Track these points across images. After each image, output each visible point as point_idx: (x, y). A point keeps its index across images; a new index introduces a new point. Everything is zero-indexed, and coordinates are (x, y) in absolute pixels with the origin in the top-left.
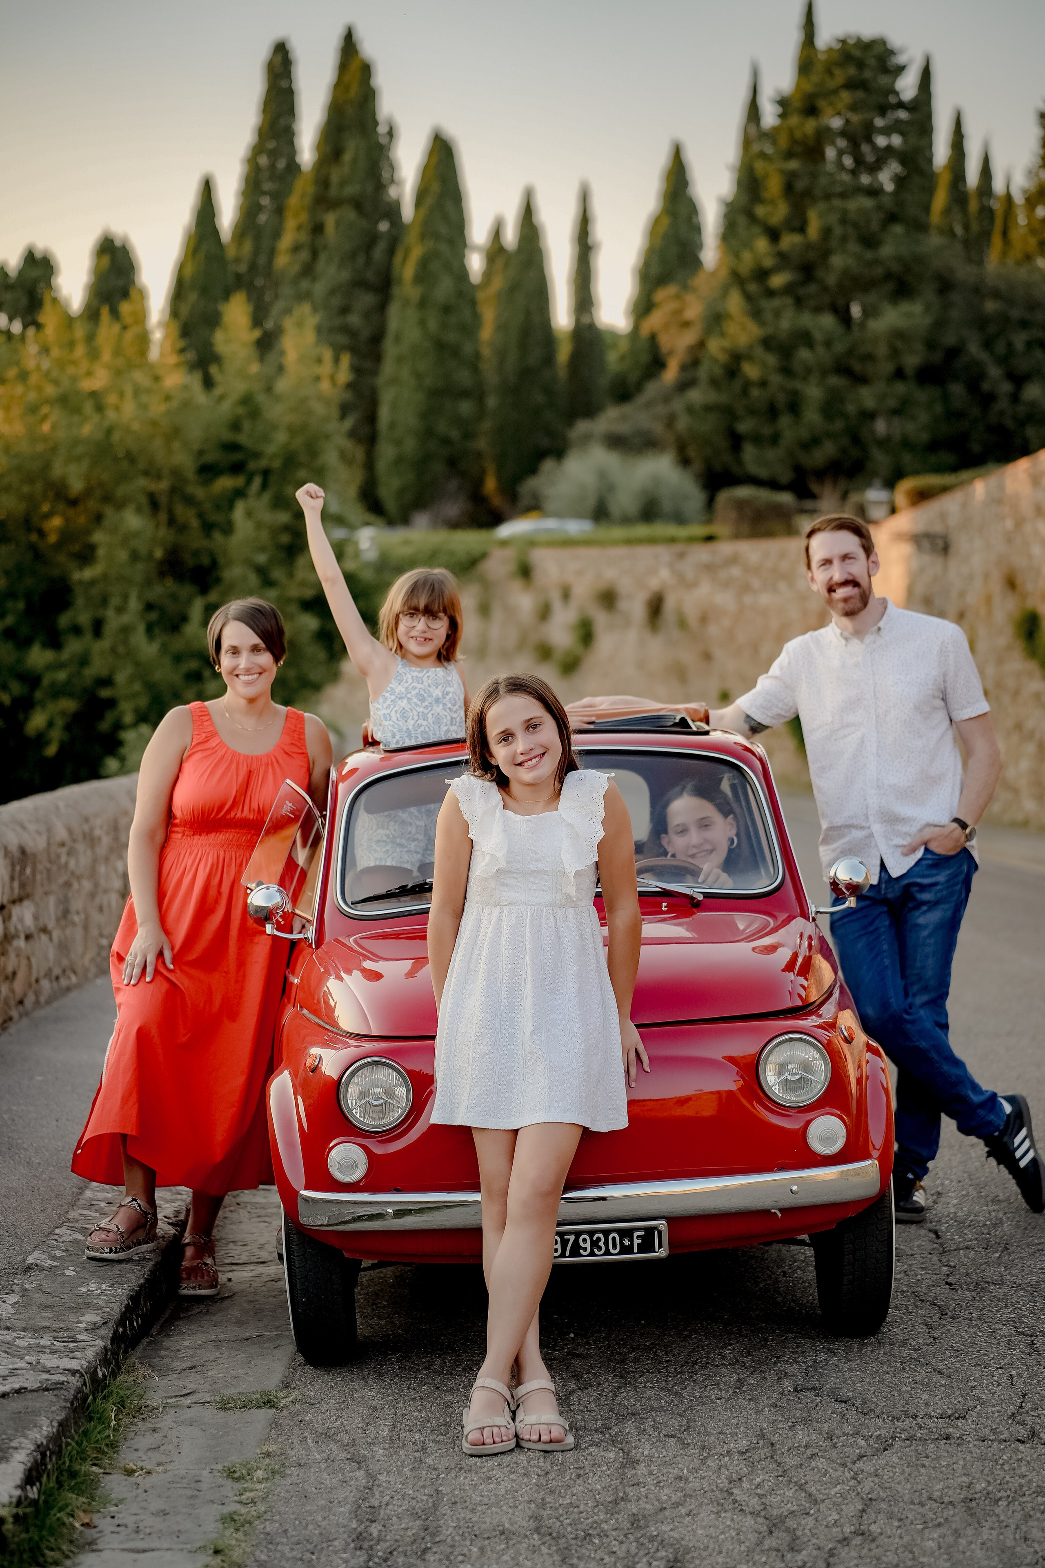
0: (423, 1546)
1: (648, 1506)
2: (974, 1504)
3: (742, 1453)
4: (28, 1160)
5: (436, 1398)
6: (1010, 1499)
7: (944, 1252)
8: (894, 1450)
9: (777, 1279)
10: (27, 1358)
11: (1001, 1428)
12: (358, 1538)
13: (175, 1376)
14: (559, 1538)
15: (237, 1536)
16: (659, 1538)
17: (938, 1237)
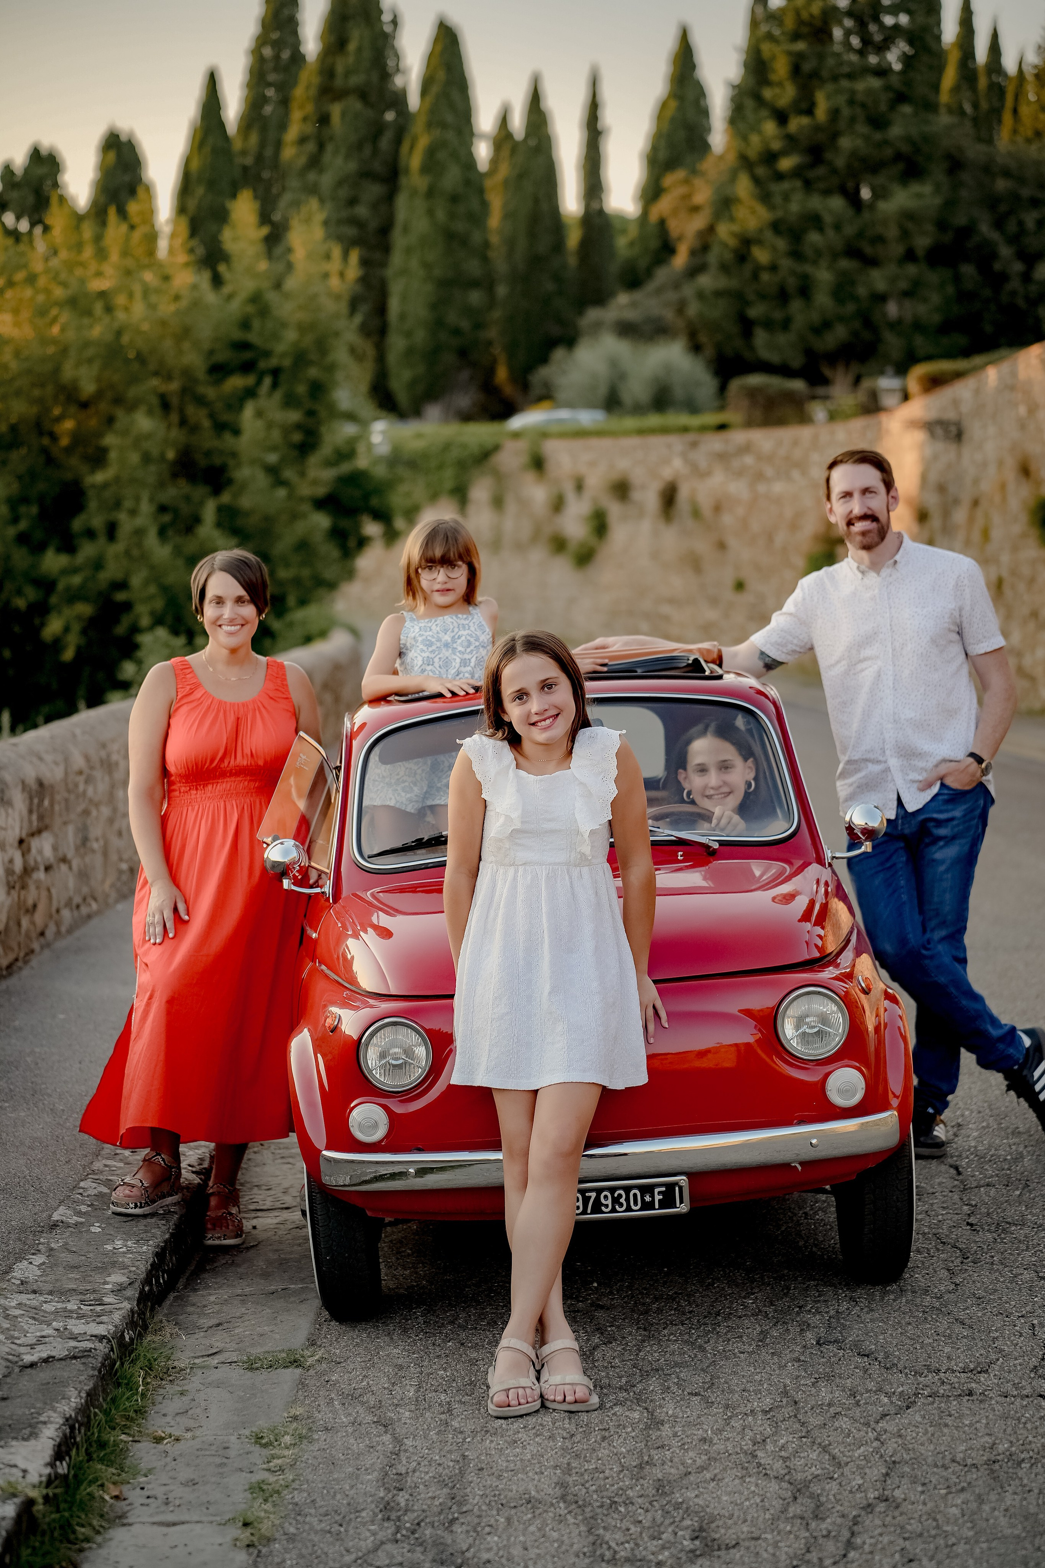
0: (450, 1517)
1: (673, 1471)
2: (996, 1466)
3: (765, 1412)
4: (52, 1107)
5: (461, 1356)
6: (1033, 1461)
7: (965, 1189)
8: (917, 1408)
9: (798, 1221)
10: (54, 1324)
11: (1024, 1383)
12: (386, 1508)
13: (202, 1334)
14: (585, 1506)
15: (265, 1507)
16: (684, 1506)
17: (959, 1173)
